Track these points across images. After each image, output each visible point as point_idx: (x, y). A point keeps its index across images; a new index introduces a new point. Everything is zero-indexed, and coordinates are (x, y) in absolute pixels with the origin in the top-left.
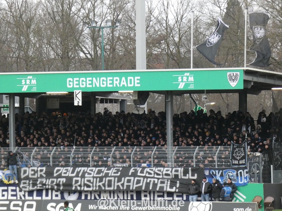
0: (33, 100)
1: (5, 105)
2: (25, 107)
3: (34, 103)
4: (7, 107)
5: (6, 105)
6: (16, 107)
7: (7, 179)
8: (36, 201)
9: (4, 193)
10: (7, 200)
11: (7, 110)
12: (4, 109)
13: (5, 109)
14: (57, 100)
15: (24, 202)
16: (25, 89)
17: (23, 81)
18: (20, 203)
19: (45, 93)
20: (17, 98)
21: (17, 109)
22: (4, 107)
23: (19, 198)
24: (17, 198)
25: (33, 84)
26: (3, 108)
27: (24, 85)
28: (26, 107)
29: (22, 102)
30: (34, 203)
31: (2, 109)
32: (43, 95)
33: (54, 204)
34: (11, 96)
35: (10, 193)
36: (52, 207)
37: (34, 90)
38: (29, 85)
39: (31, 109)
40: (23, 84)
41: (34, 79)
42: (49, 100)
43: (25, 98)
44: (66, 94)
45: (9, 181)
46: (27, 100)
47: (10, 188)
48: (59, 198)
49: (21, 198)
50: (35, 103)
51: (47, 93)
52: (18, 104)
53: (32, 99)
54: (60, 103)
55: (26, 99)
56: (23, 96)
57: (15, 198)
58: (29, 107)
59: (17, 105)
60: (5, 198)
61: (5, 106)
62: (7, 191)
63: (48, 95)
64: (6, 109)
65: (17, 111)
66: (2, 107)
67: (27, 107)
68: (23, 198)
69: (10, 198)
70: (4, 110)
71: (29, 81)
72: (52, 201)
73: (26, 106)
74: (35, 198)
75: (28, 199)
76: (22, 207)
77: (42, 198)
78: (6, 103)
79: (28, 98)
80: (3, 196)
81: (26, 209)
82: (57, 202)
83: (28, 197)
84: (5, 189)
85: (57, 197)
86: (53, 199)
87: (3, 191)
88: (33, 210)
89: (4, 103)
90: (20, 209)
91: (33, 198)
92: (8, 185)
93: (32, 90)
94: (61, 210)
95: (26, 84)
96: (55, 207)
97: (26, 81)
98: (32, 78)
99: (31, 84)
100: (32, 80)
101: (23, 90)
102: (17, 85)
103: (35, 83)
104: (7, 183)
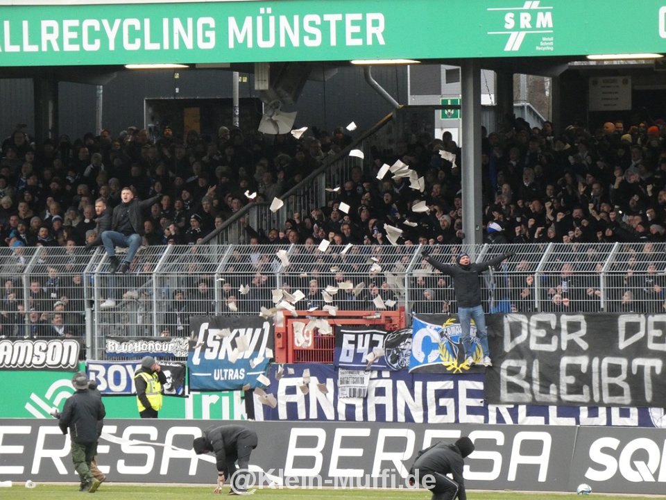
0: (543, 82)
1: (447, 100)
2: (515, 105)
3: (544, 91)
4: (454, 107)
5: (451, 100)
6: (484, 107)
7: (454, 356)
8: (554, 431)
9: (442, 402)
10: (456, 424)
11: (455, 116)
12: (446, 112)
13: (449, 114)
14: (625, 82)
15: (510, 433)
16: (514, 46)
17: (509, 17)
18: (499, 437)
19: (583, 58)
20: (488, 77)
21: (488, 113)
22: (444, 107)
23: (493, 420)
24: (487, 420)
25: (542, 28)
26: (441, 111)
27: (514, 29)
28: (517, 107)
29: (505, 90)
30: (546, 438)
31: (438, 113)
32: (576, 63)
33: (613, 443)
34: (469, 68)
35: (464, 401)
36: (606, 450)
37: (546, 48)
38: (529, 30)
39: (535, 114)
40: (507, 26)
41: (544, 12)
42: (595, 83)
43: (515, 75)
44: (656, 59)
45: (461, 360)
46: (523, 81)
47: (464, 385)
48: (633, 419)
49: (500, 418)
50: (547, 93)
51: (589, 57)
52: (493, 96)
53: (537, 78)
54: (635, 94)
55: (519, 81)
56: (507, 68)
57: (480, 419)
58: (528, 107)
59: (488, 99)
60: (450, 418)
61: (449, 104)
62: (453, 394)
63: (592, 63)
64: (453, 112)
65: (489, 122)
66: (438, 107)
67: (522, 107)
68: (509, 420)
69: (465, 418)
70: (444, 116)
71: (528, 16)
72: (609, 430)
73: (518, 101)
74: (555, 420)
75: (526, 423)
76: (506, 451)
77: (578, 422)
78: (452, 91)
79: (523, 77)
80: (441, 411)
81: (517, 459)
82: (625, 435)
83: (530, 418)
84: (446, 388)
85: (626, 419)
86: (614, 423)
87: (440, 394)
88: (543, 460)
89: (443, 92)
90: (497, 457)
91: (547, 421)
92: (456, 377)
93: (538, 48)
94: (636, 463)
95: (517, 28)
96: (616, 454)
97: (517, 19)
98: (539, 6)
99: (534, 27)
100: (540, 15)
101: (509, 50)
102: (489, 33)
103: (551, 25)
104: (454, 369)
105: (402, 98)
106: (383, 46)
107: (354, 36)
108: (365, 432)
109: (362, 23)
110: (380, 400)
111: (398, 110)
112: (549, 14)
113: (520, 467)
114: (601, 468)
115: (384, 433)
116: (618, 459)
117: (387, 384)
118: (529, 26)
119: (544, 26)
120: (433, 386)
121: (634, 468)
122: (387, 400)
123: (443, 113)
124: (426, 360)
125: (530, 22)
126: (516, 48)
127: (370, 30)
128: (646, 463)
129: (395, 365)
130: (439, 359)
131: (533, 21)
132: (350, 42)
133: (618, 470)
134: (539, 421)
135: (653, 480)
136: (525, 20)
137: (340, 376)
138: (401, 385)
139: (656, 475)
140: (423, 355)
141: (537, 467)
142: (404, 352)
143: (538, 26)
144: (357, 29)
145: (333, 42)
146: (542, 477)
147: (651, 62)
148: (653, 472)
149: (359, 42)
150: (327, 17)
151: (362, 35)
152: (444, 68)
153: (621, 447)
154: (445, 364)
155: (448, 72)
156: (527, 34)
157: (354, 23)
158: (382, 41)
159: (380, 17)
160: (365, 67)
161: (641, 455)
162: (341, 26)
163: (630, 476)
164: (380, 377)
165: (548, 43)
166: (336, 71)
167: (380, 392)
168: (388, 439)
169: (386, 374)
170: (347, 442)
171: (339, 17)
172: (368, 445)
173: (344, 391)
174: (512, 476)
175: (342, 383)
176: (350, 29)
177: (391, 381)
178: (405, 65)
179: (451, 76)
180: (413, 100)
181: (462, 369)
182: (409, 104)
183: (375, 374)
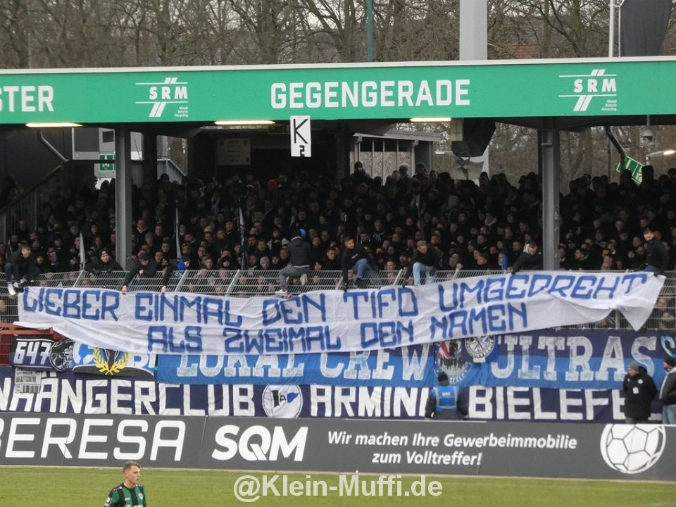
0: (181, 142)
1: (104, 156)
2: (158, 160)
3: (182, 150)
4: (110, 161)
5: (108, 156)
6: (135, 162)
7: (106, 359)
8: (188, 420)
9: (98, 397)
10: (108, 415)
11: (110, 168)
12: (103, 165)
13: (106, 167)
14: (245, 143)
15: (152, 422)
16: (157, 113)
17: (153, 91)
18: (144, 424)
19: (212, 123)
20: (136, 138)
21: (137, 167)
22: (102, 161)
23: (138, 412)
24: (134, 411)
25: (179, 100)
26: (99, 165)
27: (156, 100)
28: (161, 162)
29: (150, 149)
30: (181, 426)
31: (97, 166)
32: (207, 128)
34: (121, 131)
35: (116, 396)
37: (183, 115)
38: (169, 100)
39: (174, 167)
40: (151, 97)
41: (181, 86)
42: (222, 143)
43: (158, 137)
44: (269, 125)
46: (165, 141)
47: (116, 383)
48: (251, 412)
49: (144, 410)
50: (184, 151)
51: (217, 123)
52: (141, 153)
53: (177, 139)
54: (254, 152)
55: (161, 141)
56: (152, 131)
57: (128, 411)
58: (169, 162)
59: (136, 155)
60: (103, 409)
61: (106, 158)
62: (107, 390)
63: (219, 128)
64: (108, 165)
65: (137, 174)
66: (97, 161)
67: (164, 162)
68: (151, 412)
69: (115, 409)
70: (102, 169)
71: (168, 89)
72: (231, 419)
73: (161, 157)
74: (188, 411)
75: (165, 414)
76: (149, 436)
77: (207, 413)
78: (108, 149)
79: (165, 138)
80: (96, 404)
81: (158, 442)
82: (244, 423)
83: (168, 410)
84: (102, 385)
85: (245, 411)
86: (235, 414)
87: (97, 390)
88: (178, 444)
89: (101, 149)
90: (141, 441)
91: (182, 412)
92: (109, 377)
93: (176, 115)
94: (252, 445)
95: (159, 99)
96: (236, 438)
97: (159, 91)
98: (177, 81)
99: (173, 99)
100: (178, 88)
101: (153, 116)
102: (137, 103)
103: (186, 97)
104: (106, 371)
105: (68, 154)
106: (52, 112)
107: (29, 104)
108: (36, 421)
109: (35, 94)
110: (47, 395)
111: (65, 164)
112: (184, 88)
113: (160, 448)
114: (224, 449)
115: (51, 422)
116: (238, 442)
117: (54, 382)
118: (169, 98)
119: (181, 98)
120: (91, 384)
121: (250, 449)
122: (53, 395)
123: (101, 166)
124: (81, 362)
125: (170, 94)
126: (159, 115)
127: (41, 99)
128: (260, 445)
129: (60, 367)
130: (92, 362)
131: (172, 94)
132: (25, 109)
133: (238, 452)
134: (176, 412)
135: (265, 459)
136: (166, 93)
137: (16, 376)
138: (66, 383)
139: (267, 455)
140: (80, 358)
141: (174, 449)
142: (68, 357)
143: (176, 97)
144: (31, 98)
145: (12, 109)
146: (178, 457)
147: (266, 127)
148: (265, 452)
149: (32, 109)
150: (6, 89)
151: (35, 103)
152: (101, 130)
153: (240, 433)
154: (98, 366)
155: (105, 134)
156: (167, 104)
157: (29, 93)
158: (51, 109)
159: (49, 89)
160: (38, 129)
161: (256, 439)
162: (18, 96)
163: (247, 456)
164: (48, 376)
165: (183, 112)
166: (15, 132)
167: (48, 388)
168: (55, 427)
169: (53, 374)
170: (22, 429)
171: (16, 88)
172: (39, 431)
173: (20, 386)
174: (153, 457)
175: (18, 381)
176: (25, 99)
177: (57, 380)
178: (70, 128)
179: (107, 138)
180: (77, 156)
181: (113, 371)
182: (74, 158)
183: (44, 375)
